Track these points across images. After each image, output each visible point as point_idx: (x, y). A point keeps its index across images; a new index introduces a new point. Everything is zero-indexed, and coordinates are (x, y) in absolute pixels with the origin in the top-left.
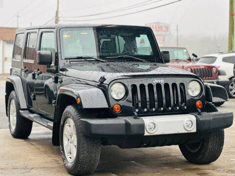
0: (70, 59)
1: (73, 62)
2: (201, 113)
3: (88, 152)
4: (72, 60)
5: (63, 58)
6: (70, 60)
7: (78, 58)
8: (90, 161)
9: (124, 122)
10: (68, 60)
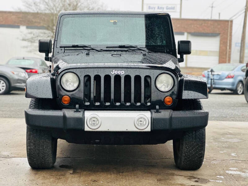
0: (65, 47)
1: (68, 51)
2: (160, 111)
3: (34, 144)
4: (67, 49)
5: (58, 46)
6: (65, 49)
7: (73, 46)
8: (38, 154)
9: (62, 115)
10: (63, 49)
